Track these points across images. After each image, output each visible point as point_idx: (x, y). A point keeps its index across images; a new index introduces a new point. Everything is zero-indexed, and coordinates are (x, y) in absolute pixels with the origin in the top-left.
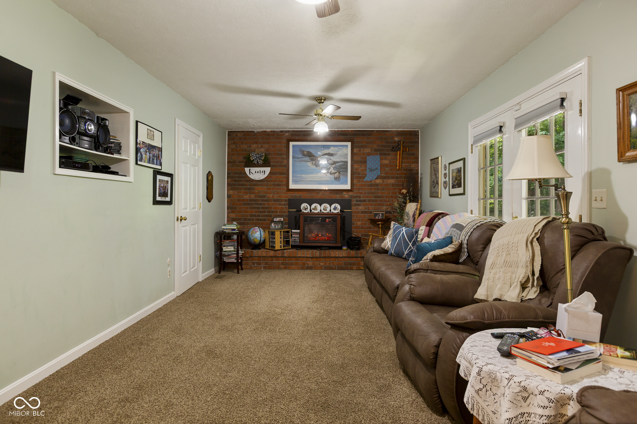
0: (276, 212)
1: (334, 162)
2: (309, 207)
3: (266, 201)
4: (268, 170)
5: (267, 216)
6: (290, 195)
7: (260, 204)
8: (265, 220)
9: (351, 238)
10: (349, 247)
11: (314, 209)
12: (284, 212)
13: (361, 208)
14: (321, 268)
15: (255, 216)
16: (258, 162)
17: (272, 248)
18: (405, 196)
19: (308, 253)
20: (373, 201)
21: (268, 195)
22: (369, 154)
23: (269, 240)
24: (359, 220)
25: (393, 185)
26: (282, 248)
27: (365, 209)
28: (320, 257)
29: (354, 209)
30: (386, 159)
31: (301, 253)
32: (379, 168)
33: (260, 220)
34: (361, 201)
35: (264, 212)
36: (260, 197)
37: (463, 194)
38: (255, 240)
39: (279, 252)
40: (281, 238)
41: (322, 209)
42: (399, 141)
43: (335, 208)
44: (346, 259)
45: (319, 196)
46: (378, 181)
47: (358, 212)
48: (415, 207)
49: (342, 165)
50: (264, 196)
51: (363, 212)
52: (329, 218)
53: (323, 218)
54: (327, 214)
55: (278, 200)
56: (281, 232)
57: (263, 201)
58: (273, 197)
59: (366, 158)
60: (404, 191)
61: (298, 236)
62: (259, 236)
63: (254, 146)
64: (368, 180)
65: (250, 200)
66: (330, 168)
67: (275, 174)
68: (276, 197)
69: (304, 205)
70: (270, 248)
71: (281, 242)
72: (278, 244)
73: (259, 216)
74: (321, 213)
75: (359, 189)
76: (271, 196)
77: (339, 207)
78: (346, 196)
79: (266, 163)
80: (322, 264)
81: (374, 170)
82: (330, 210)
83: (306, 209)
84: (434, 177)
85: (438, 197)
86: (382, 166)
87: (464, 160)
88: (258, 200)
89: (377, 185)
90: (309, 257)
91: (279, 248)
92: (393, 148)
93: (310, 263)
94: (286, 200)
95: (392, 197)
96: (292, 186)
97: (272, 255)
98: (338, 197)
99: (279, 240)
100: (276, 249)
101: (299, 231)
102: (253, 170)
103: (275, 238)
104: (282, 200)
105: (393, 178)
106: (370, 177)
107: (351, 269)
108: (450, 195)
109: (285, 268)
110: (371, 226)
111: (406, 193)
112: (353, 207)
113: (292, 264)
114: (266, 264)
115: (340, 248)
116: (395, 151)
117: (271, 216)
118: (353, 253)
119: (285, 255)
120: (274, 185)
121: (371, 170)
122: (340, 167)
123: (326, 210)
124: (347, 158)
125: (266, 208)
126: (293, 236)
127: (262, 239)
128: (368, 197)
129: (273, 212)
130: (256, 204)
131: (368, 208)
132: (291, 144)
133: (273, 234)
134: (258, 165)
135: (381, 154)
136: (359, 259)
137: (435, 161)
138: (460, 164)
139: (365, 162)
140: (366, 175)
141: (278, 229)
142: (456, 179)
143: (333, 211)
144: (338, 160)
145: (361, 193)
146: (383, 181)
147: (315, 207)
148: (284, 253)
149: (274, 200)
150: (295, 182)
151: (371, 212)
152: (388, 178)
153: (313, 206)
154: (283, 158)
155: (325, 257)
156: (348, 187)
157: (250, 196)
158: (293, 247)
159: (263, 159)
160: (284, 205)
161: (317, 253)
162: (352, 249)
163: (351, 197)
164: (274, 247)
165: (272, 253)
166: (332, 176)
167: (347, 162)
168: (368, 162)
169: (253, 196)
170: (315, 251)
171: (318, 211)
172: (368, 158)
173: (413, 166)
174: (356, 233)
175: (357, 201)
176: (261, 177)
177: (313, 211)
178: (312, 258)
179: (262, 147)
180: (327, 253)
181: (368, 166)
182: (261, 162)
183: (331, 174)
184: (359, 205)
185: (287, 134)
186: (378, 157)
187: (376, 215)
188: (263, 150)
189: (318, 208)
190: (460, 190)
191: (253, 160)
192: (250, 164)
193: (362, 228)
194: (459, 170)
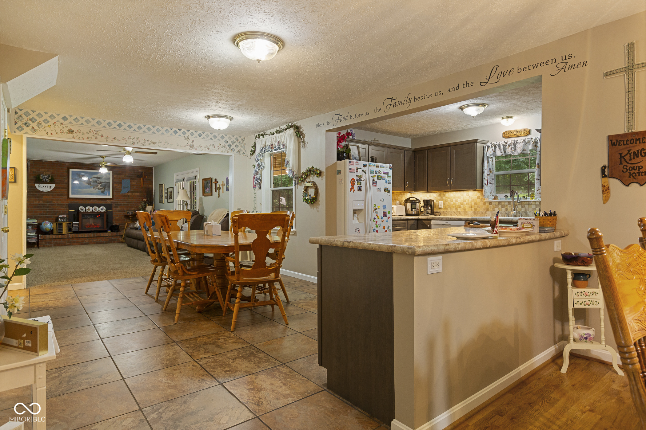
0: (60, 212)
1: (101, 182)
2: (84, 209)
3: (52, 205)
4: (53, 186)
5: (52, 214)
6: (69, 201)
7: (47, 207)
8: (51, 217)
9: (113, 226)
10: (112, 231)
11: (87, 210)
12: (65, 212)
13: (119, 209)
14: (94, 243)
15: (43, 214)
16: (45, 180)
17: (61, 233)
18: (145, 202)
19: (86, 235)
20: (126, 205)
21: (53, 201)
22: (123, 179)
23: (57, 229)
24: (117, 216)
25: (138, 196)
26: (67, 233)
27: (121, 209)
28: (94, 237)
29: (114, 209)
30: (134, 182)
31: (80, 235)
32: (130, 186)
33: (47, 217)
34: (118, 205)
35: (51, 212)
36: (47, 202)
37: (173, 202)
38: (47, 229)
39: (65, 235)
40: (66, 227)
41: (93, 210)
42: (141, 172)
43: (103, 209)
44: (110, 237)
45: (91, 202)
46: (129, 194)
47: (117, 211)
48: (151, 208)
49: (106, 184)
50: (50, 202)
51: (120, 211)
52: (98, 215)
53: (94, 215)
54: (97, 212)
55: (61, 205)
56: (66, 223)
57: (49, 205)
58: (57, 202)
59: (122, 181)
60: (145, 200)
61: (78, 225)
62: (50, 226)
63: (42, 170)
64: (123, 193)
65: (39, 205)
66: (98, 186)
67: (59, 188)
68: (59, 202)
69: (80, 208)
70: (58, 233)
71: (66, 229)
72: (65, 230)
73: (47, 214)
74: (93, 212)
75: (117, 198)
76: (56, 202)
77: (105, 208)
78: (109, 202)
79: (51, 182)
80: (95, 241)
81: (126, 188)
82: (99, 210)
83: (82, 210)
84: (161, 193)
85: (163, 203)
86: (132, 185)
87: (173, 188)
88: (45, 205)
89: (128, 196)
90: (86, 237)
91: (65, 233)
92: (138, 176)
93: (87, 241)
94: (67, 205)
95: (137, 203)
96: (71, 196)
97: (60, 237)
98: (103, 202)
99: (65, 228)
100: (63, 233)
101: (78, 223)
102: (42, 185)
103: (62, 227)
104: (64, 205)
105: (138, 192)
106: (124, 191)
107: (114, 243)
108: (168, 202)
109: (70, 245)
110: (125, 219)
111: (147, 200)
112: (113, 209)
113: (74, 242)
114: (56, 243)
115: (106, 231)
116: (139, 177)
117: (55, 214)
118: (115, 234)
119: (70, 237)
120: (58, 195)
121: (125, 188)
122: (105, 185)
123: (96, 210)
124: (109, 180)
125: (52, 209)
126: (74, 226)
127: (52, 228)
128: (123, 203)
129: (57, 212)
130: (44, 207)
131: (123, 209)
132: (71, 170)
133: (61, 225)
134: (46, 182)
135: (131, 179)
136: (119, 237)
137: (161, 185)
138: (171, 189)
139: (121, 183)
140: (122, 190)
141: (64, 222)
142: (170, 196)
143: (101, 211)
144: (104, 181)
145: (118, 200)
146: (132, 194)
147: (89, 208)
148: (69, 236)
149: (58, 205)
150: (73, 193)
151: (125, 211)
152: (135, 192)
153: (87, 208)
154: (64, 179)
155: (96, 237)
156: (110, 197)
157: (39, 202)
158: (74, 232)
159: (50, 178)
160: (66, 207)
161: (92, 235)
162: (114, 232)
163: (112, 202)
164: (62, 232)
165: (60, 236)
166: (100, 191)
167: (109, 183)
168: (123, 183)
169: (41, 202)
170: (90, 234)
171: (91, 211)
172: (123, 181)
173: (150, 186)
174: (115, 223)
175: (116, 205)
176: (49, 190)
177: (87, 211)
178: (88, 238)
179: (48, 171)
180: (98, 234)
181: (123, 185)
182: (48, 180)
183: (99, 189)
184: (117, 207)
185: (68, 164)
186: (129, 180)
187: (128, 212)
188: (49, 173)
189: (90, 209)
190: (171, 200)
191: (42, 179)
192: (39, 181)
193: (119, 220)
194: (171, 192)
